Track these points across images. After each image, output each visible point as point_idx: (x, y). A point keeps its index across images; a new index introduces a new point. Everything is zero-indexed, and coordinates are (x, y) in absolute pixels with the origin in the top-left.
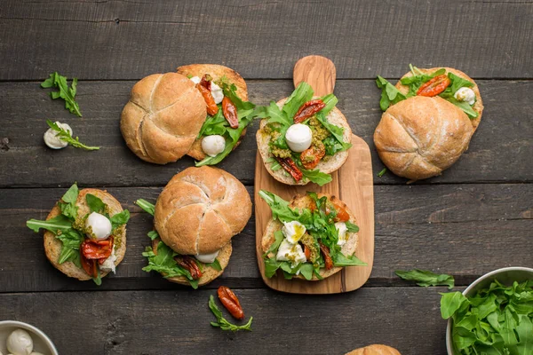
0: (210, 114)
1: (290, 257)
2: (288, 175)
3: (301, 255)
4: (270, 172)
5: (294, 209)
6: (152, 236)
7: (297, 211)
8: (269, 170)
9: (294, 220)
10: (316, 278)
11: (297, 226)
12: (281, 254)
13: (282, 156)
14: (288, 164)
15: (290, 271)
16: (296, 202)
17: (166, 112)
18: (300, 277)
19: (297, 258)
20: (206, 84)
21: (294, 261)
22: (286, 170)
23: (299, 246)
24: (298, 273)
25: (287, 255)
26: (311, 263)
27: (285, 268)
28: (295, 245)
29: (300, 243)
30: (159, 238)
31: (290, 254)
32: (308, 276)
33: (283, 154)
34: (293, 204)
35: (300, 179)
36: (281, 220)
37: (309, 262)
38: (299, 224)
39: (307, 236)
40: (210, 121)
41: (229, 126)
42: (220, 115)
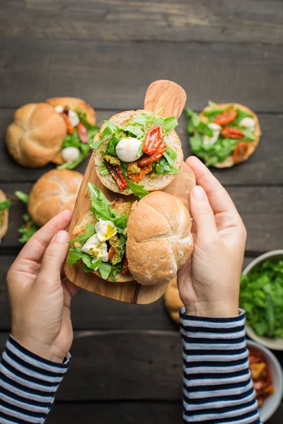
0: (69, 133)
1: (94, 252)
2: (114, 182)
3: (103, 254)
4: (98, 174)
5: (113, 211)
6: (26, 218)
7: (115, 213)
8: (98, 172)
9: (109, 220)
10: (110, 280)
11: (109, 226)
12: (87, 247)
13: (112, 162)
14: (116, 172)
15: (89, 266)
16: (117, 205)
17: (38, 131)
18: (97, 274)
19: (99, 255)
20: (66, 112)
21: (96, 257)
22: (113, 178)
23: (105, 245)
24: (96, 269)
25: (91, 249)
26: (111, 264)
27: (86, 260)
28: (102, 243)
29: (107, 242)
30: (31, 219)
31: (95, 250)
32: (105, 276)
33: (113, 161)
34: (113, 205)
35: (124, 189)
36: (97, 216)
37: (109, 263)
38: (113, 225)
39: (116, 239)
40: (68, 138)
41: (81, 142)
42: (75, 135)
